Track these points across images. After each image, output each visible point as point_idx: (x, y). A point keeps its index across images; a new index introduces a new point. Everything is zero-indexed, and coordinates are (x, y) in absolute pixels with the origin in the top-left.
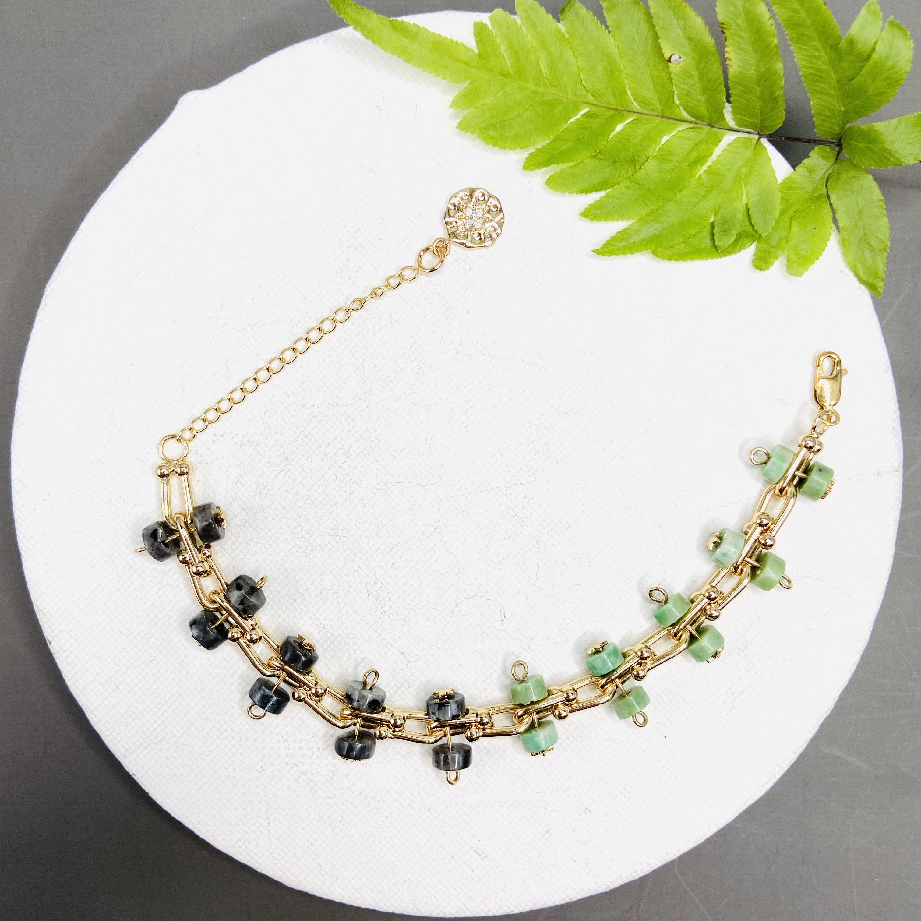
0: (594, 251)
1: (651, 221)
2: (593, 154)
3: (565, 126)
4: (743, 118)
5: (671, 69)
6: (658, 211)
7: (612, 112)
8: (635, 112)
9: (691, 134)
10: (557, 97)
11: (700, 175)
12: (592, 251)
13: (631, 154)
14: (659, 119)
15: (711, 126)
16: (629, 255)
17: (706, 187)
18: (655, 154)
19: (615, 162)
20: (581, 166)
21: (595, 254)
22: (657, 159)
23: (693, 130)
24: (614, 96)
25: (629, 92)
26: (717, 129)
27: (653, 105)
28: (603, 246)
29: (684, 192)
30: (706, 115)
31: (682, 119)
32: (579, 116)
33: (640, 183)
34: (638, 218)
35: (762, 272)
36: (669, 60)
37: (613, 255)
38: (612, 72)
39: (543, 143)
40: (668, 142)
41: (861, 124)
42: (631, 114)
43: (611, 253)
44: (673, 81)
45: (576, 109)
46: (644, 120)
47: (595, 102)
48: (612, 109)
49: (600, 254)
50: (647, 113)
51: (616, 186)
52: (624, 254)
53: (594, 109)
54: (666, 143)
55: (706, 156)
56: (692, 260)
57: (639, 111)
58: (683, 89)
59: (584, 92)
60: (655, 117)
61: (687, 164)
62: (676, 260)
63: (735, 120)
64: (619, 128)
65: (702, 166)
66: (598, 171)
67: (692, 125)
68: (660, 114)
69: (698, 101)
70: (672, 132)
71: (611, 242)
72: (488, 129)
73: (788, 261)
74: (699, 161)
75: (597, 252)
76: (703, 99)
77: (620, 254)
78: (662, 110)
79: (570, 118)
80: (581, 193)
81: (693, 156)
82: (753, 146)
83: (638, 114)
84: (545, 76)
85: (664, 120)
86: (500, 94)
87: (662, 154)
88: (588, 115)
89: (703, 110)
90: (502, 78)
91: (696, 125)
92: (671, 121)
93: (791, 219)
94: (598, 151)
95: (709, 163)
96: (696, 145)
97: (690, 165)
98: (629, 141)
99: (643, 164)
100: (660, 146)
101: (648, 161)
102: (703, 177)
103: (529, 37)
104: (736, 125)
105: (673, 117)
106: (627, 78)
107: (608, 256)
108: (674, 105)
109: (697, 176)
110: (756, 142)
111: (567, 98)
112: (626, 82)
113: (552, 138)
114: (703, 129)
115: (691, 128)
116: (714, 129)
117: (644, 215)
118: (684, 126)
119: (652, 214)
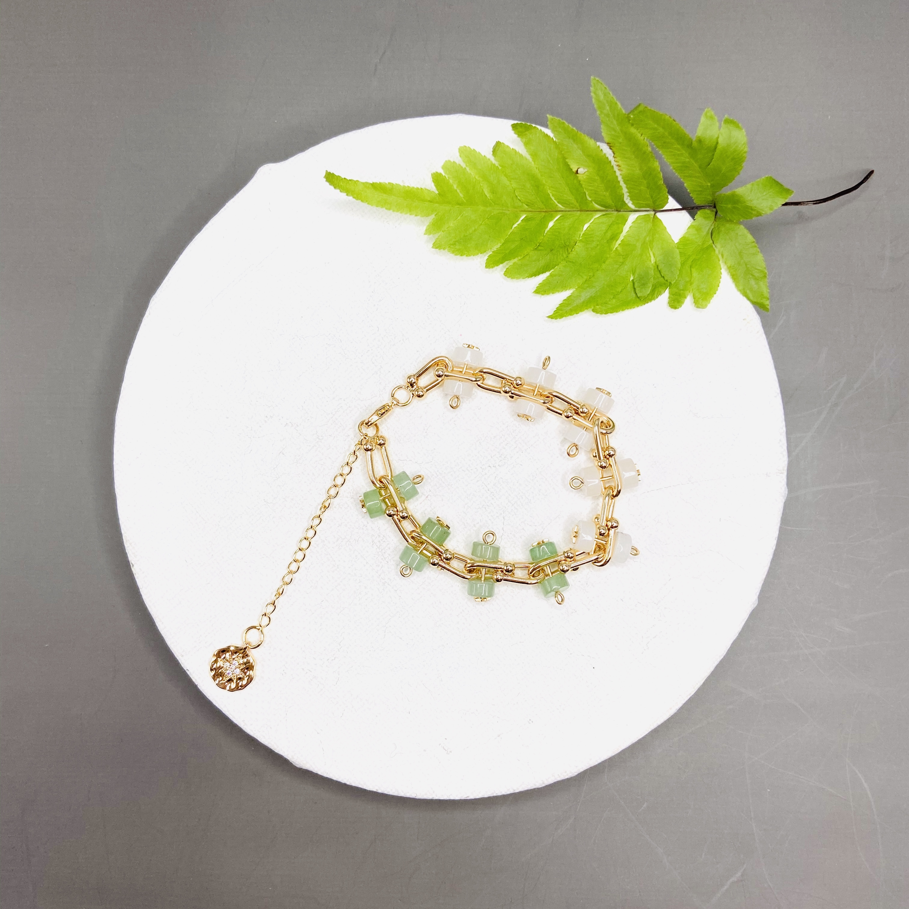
0: (549, 317)
1: (587, 287)
2: (535, 248)
3: (511, 231)
4: (640, 202)
5: (579, 178)
6: (591, 279)
7: (543, 214)
8: (560, 211)
9: (604, 219)
10: (501, 211)
11: (616, 248)
12: (547, 317)
13: (563, 242)
14: (579, 212)
15: (618, 211)
16: (575, 315)
17: (623, 256)
18: (581, 238)
19: (552, 250)
20: (527, 257)
21: (550, 319)
22: (583, 242)
23: (605, 216)
24: (543, 203)
25: (553, 198)
26: (624, 212)
27: (572, 204)
28: (555, 312)
29: (607, 262)
30: (612, 204)
31: (595, 209)
32: (520, 222)
33: (574, 261)
34: (577, 287)
35: (677, 309)
36: (577, 172)
37: (563, 317)
38: (538, 187)
39: (496, 246)
40: (588, 228)
41: (726, 192)
42: (557, 213)
43: (561, 316)
44: (583, 186)
45: (517, 217)
46: (568, 216)
47: (530, 209)
48: (543, 212)
49: (553, 319)
50: (569, 210)
51: (556, 267)
52: (571, 315)
53: (530, 214)
54: (587, 229)
55: (618, 233)
56: (623, 310)
57: (563, 210)
58: (591, 190)
59: (520, 204)
60: (576, 212)
61: (605, 241)
62: (611, 313)
63: (633, 204)
64: (551, 224)
65: (617, 241)
66: (541, 259)
67: (604, 213)
68: (579, 209)
69: (605, 196)
70: (590, 221)
71: (560, 308)
72: (455, 244)
73: (694, 298)
74: (614, 238)
75: (551, 317)
76: (608, 194)
77: (568, 316)
78: (580, 206)
79: (513, 224)
80: (531, 277)
81: (609, 234)
82: (651, 221)
83: (563, 212)
84: (489, 198)
85: (583, 213)
86: (459, 218)
87: (586, 238)
88: (526, 220)
89: (610, 201)
90: (459, 206)
91: (607, 212)
92: (588, 212)
93: (691, 267)
94: (538, 245)
95: (621, 237)
96: (610, 226)
97: (608, 242)
98: (559, 233)
99: (573, 247)
100: (583, 232)
101: (577, 244)
102: (619, 249)
103: (472, 174)
104: (636, 207)
105: (589, 209)
106: (549, 189)
107: (560, 318)
108: (587, 201)
109: (614, 249)
110: (653, 216)
111: (509, 210)
112: (549, 192)
113: (503, 241)
114: (612, 214)
115: (604, 215)
116: (620, 213)
117: (580, 285)
118: (598, 215)
119: (586, 282)
